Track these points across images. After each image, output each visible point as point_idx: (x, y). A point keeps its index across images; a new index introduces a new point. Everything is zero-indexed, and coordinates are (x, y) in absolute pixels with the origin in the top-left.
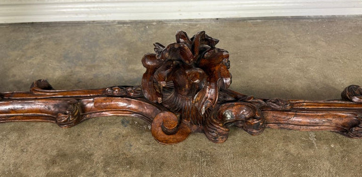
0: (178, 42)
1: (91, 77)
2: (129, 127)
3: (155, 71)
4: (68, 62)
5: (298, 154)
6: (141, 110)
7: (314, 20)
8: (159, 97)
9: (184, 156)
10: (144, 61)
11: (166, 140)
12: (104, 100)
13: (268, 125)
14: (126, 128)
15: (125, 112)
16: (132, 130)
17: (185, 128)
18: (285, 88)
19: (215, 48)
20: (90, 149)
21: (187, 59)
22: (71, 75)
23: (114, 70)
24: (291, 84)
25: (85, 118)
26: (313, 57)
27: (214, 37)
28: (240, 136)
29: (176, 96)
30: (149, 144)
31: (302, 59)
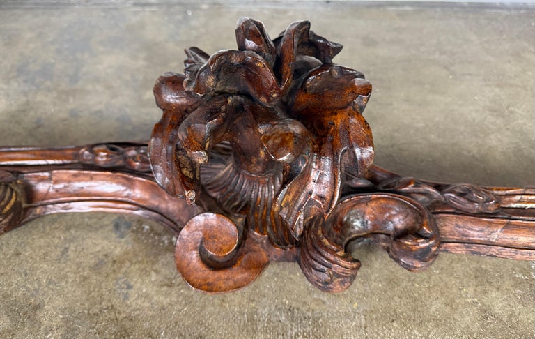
0: (242, 47)
1: (63, 115)
2: (129, 237)
3: (183, 118)
4: (25, 81)
5: (511, 315)
6: (155, 202)
7: (513, 12)
8: (188, 189)
9: (252, 320)
10: (157, 91)
11: (208, 284)
12: (75, 175)
13: (445, 245)
14: (123, 240)
15: (121, 205)
16: (136, 246)
17: (255, 251)
18: (469, 152)
19: (331, 65)
20: (37, 290)
21: (262, 91)
22: (24, 111)
23: (114, 101)
24: (480, 142)
25: (31, 216)
26: (517, 86)
27: (332, 39)
28: (379, 266)
29: (238, 172)
30: (170, 286)
31: (497, 90)
